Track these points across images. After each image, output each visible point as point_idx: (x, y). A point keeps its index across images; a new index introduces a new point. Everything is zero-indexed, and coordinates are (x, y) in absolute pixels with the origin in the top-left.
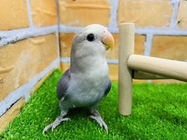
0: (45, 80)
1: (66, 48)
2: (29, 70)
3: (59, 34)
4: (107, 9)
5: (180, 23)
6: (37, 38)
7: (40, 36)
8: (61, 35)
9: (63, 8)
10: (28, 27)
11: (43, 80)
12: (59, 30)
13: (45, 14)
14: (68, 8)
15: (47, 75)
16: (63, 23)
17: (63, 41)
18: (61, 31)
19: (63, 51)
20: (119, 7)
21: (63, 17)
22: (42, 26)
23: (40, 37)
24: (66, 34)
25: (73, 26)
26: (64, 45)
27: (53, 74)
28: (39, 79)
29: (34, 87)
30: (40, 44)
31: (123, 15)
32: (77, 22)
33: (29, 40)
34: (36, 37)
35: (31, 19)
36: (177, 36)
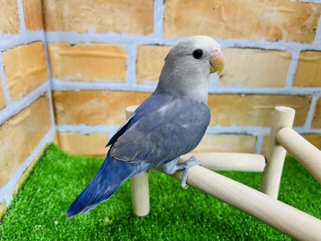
0: (34, 168)
1: (63, 112)
2: (9, 164)
3: (53, 92)
4: (122, 58)
5: (223, 78)
6: (18, 116)
7: (21, 111)
8: (56, 94)
9: (56, 56)
10: (5, 107)
11: (30, 169)
12: (52, 87)
13: (28, 75)
14: (63, 55)
15: (37, 159)
16: (57, 77)
17: (58, 101)
18: (55, 88)
19: (59, 117)
20: (138, 55)
21: (57, 69)
22: (23, 96)
23: (23, 112)
24: (63, 91)
25: (73, 81)
26: (60, 107)
27: (45, 155)
28: (25, 169)
29: (17, 183)
30: (22, 122)
31: (145, 66)
32: (79, 75)
33: (7, 124)
34: (16, 115)
35: (7, 95)
36: (219, 94)
